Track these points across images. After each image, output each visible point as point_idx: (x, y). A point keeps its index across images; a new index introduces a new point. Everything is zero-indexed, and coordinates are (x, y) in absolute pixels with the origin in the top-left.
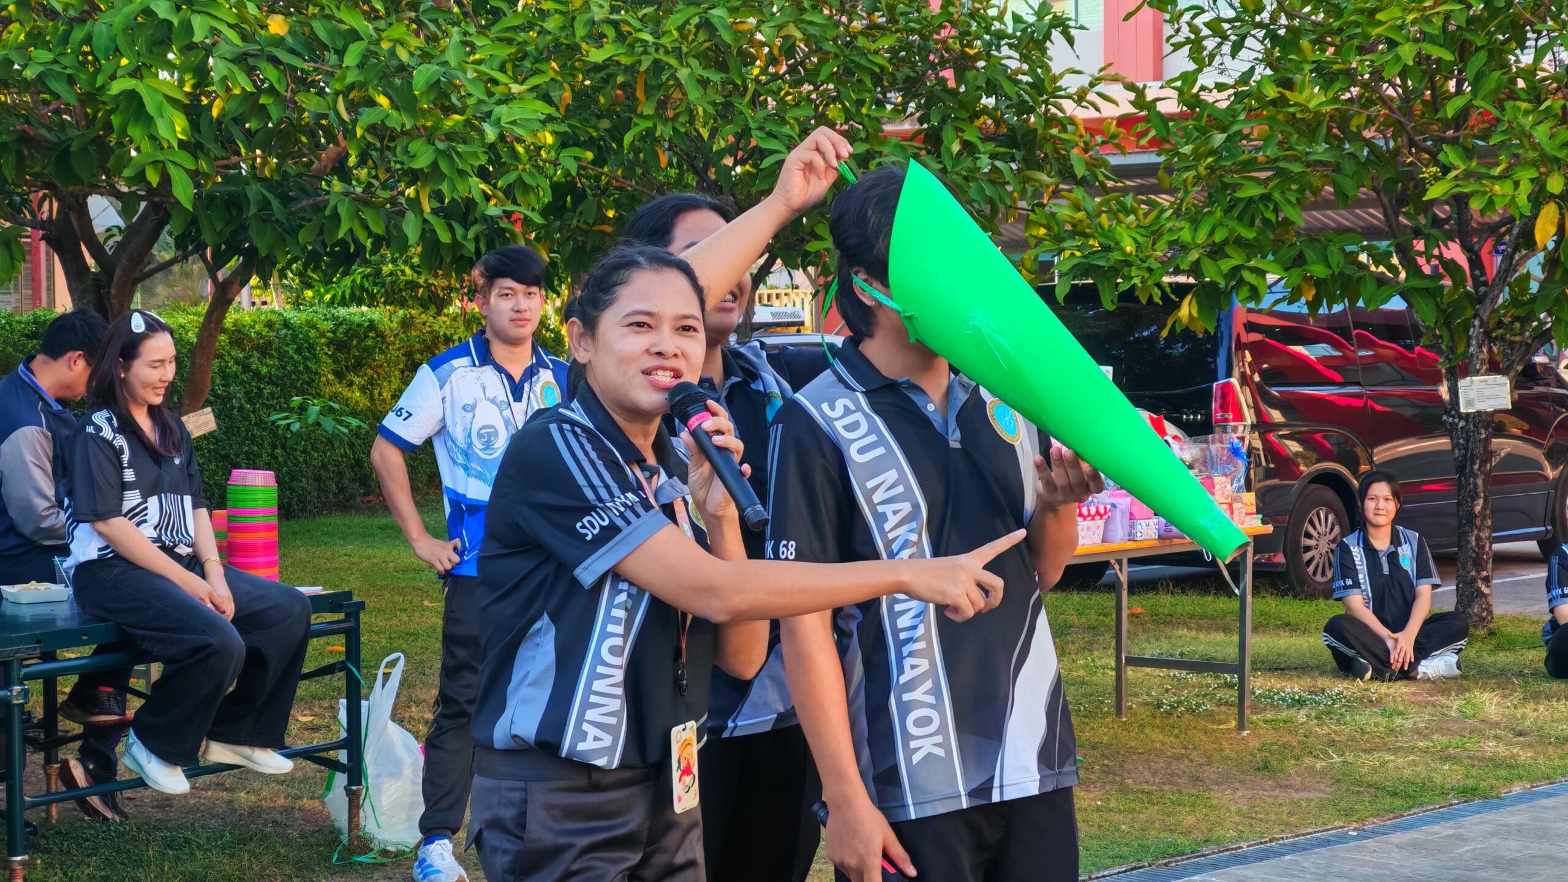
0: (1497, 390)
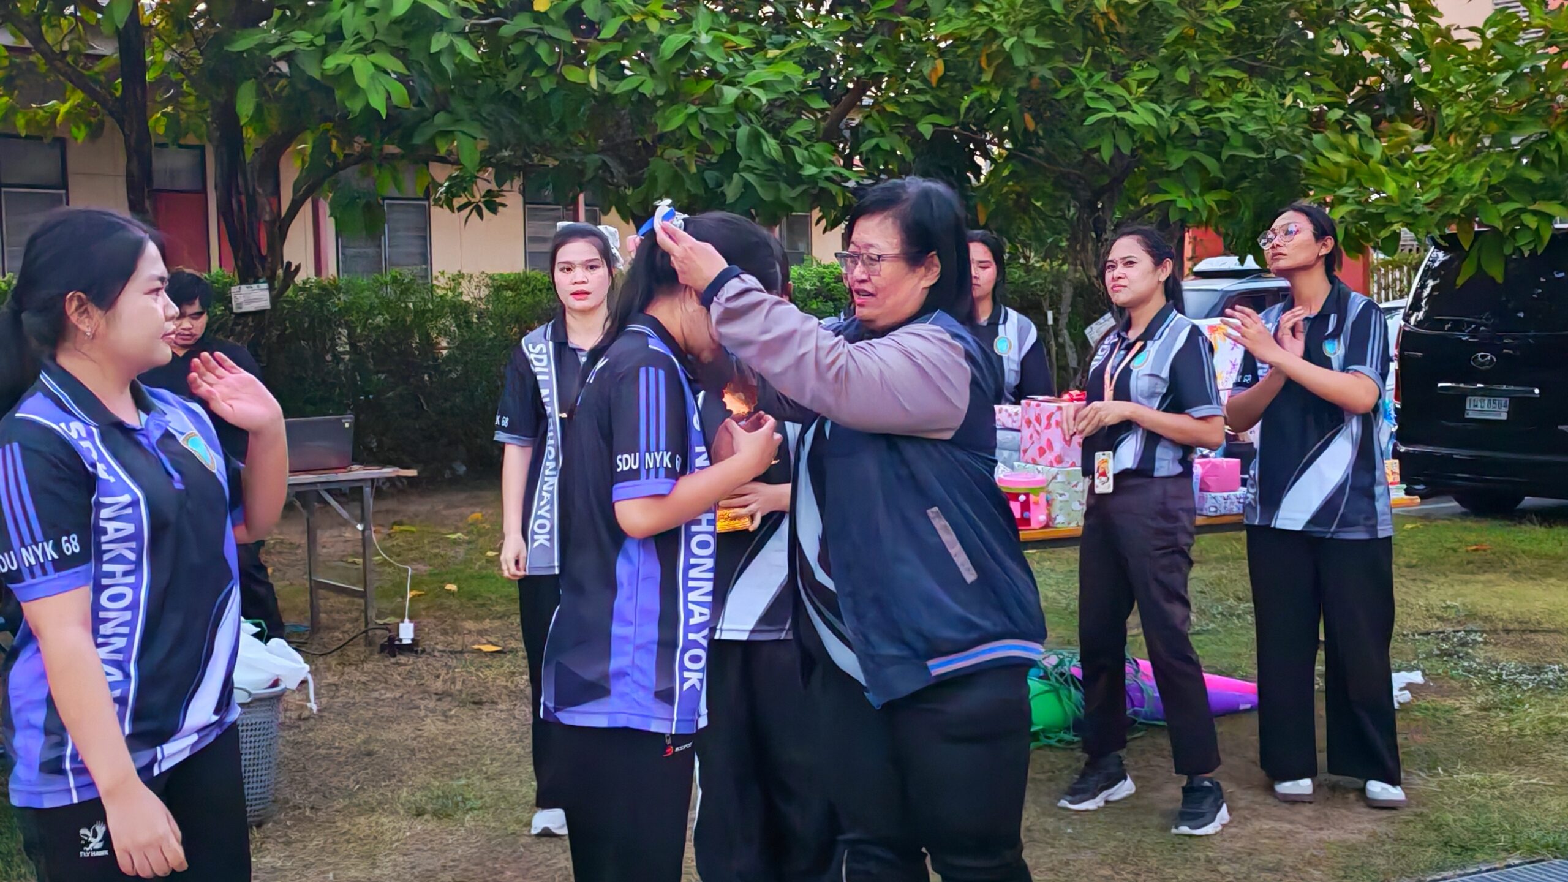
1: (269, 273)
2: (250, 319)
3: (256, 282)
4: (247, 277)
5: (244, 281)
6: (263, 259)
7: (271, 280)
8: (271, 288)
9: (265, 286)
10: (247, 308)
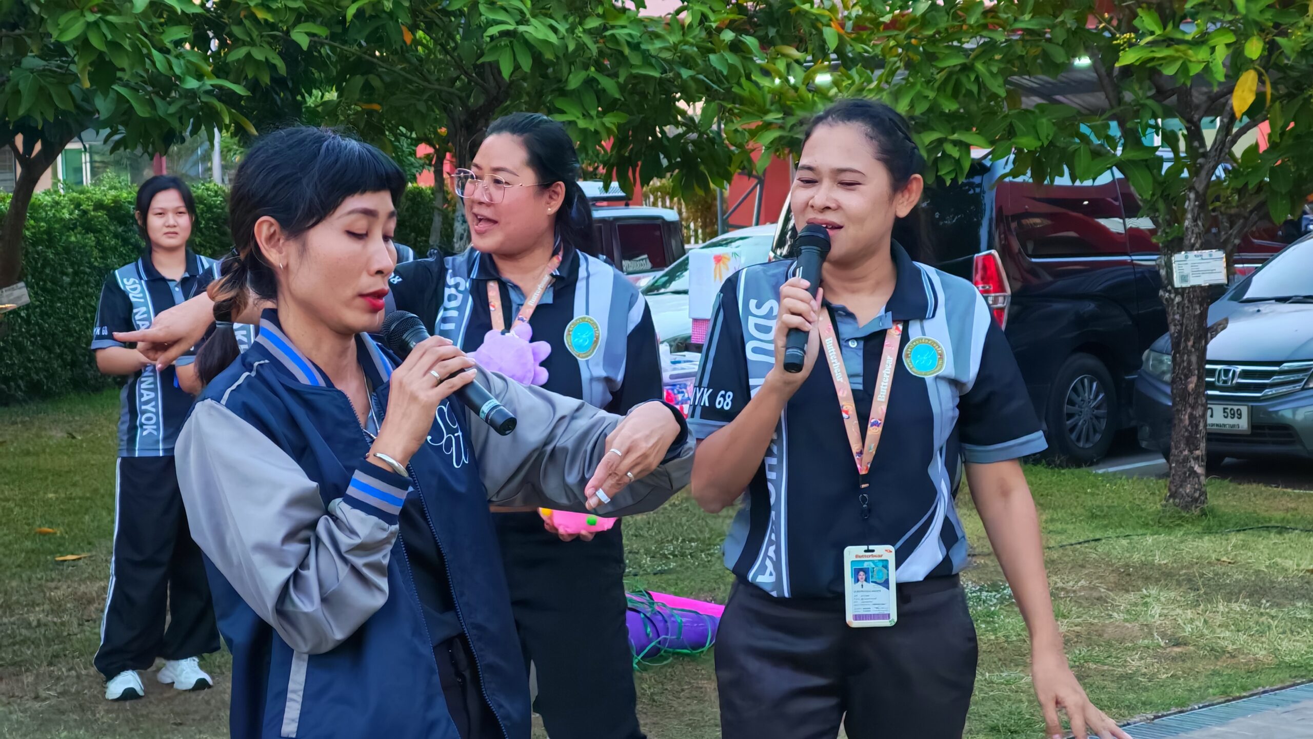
0: (1213, 265)
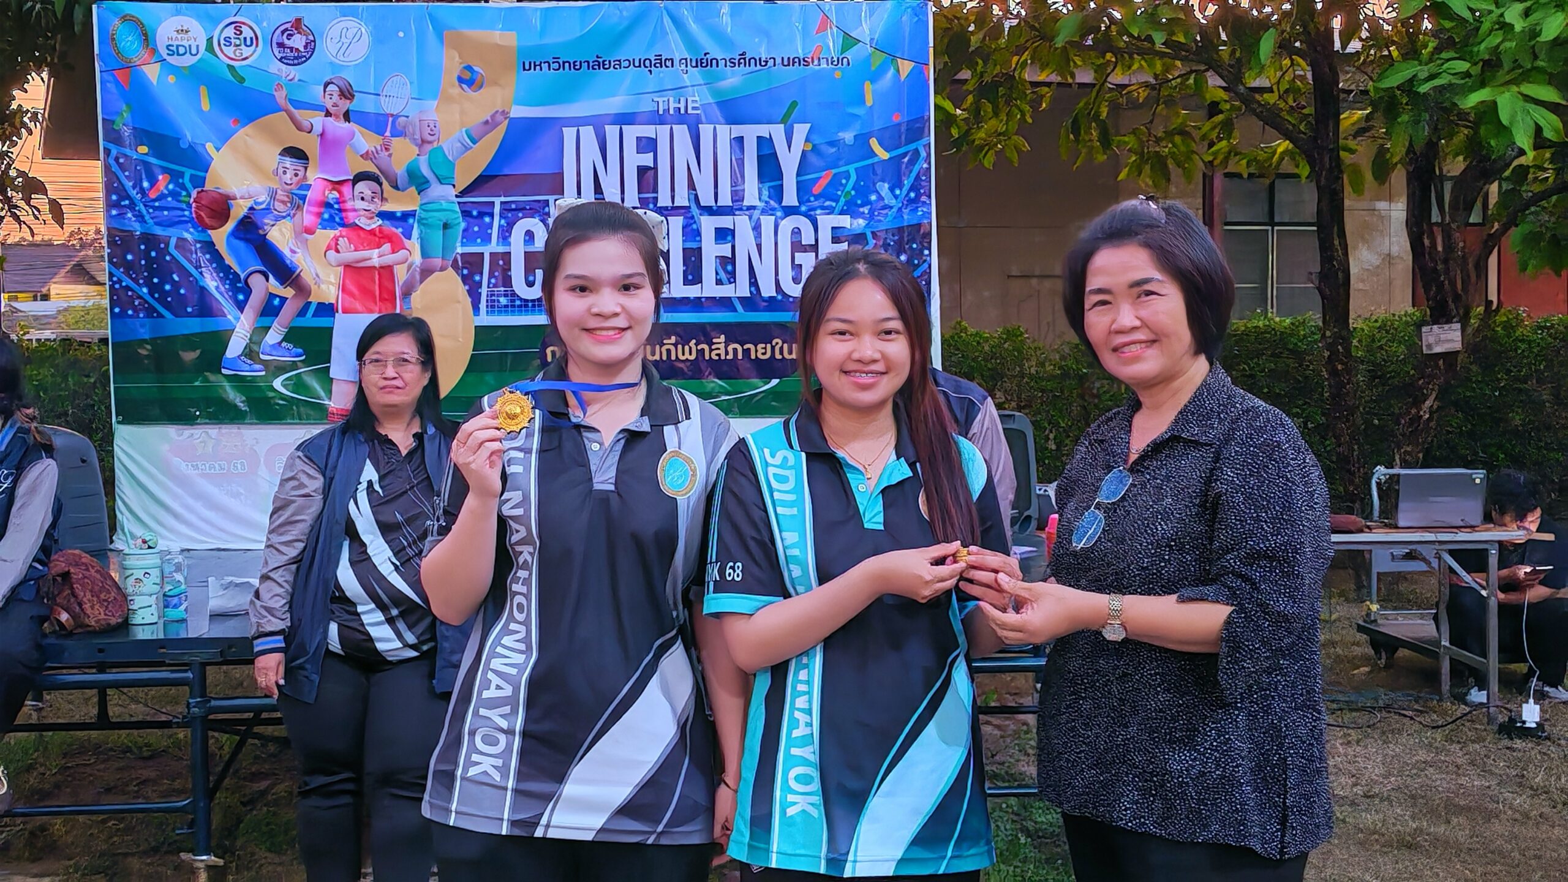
1: (1461, 312)
2: (1441, 362)
3: (1449, 321)
4: (1440, 315)
5: (1435, 321)
6: (1457, 298)
7: (1464, 322)
8: (1463, 330)
9: (1458, 326)
10: (1438, 349)
